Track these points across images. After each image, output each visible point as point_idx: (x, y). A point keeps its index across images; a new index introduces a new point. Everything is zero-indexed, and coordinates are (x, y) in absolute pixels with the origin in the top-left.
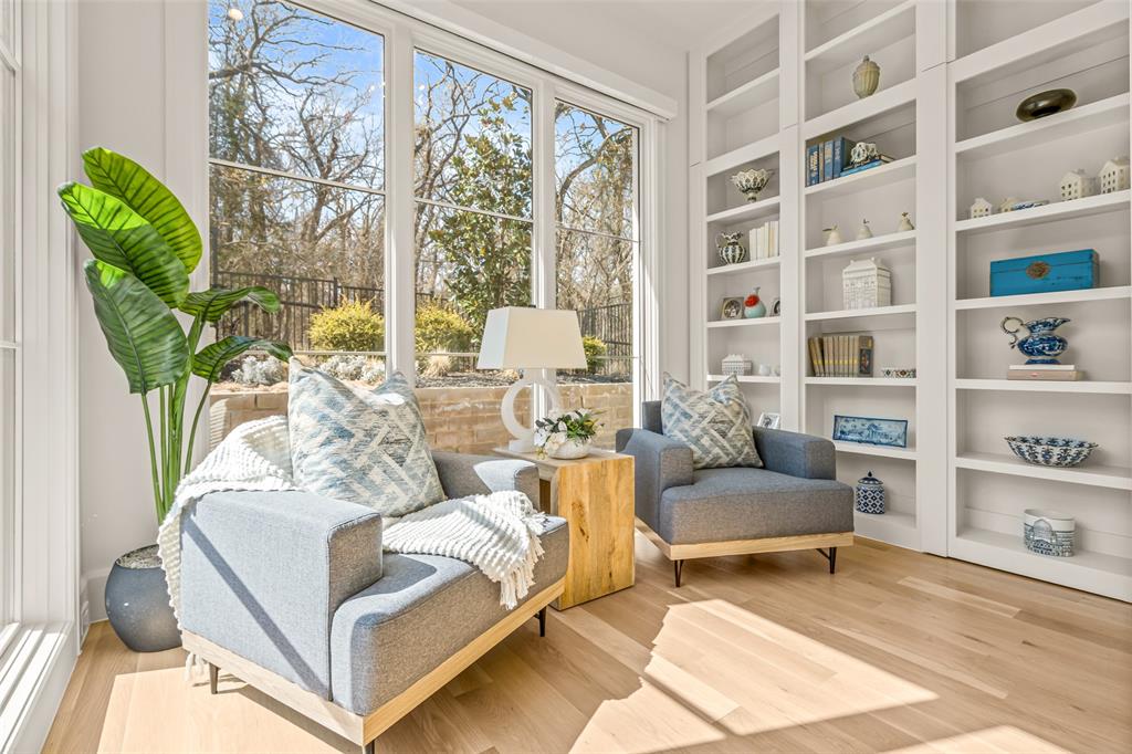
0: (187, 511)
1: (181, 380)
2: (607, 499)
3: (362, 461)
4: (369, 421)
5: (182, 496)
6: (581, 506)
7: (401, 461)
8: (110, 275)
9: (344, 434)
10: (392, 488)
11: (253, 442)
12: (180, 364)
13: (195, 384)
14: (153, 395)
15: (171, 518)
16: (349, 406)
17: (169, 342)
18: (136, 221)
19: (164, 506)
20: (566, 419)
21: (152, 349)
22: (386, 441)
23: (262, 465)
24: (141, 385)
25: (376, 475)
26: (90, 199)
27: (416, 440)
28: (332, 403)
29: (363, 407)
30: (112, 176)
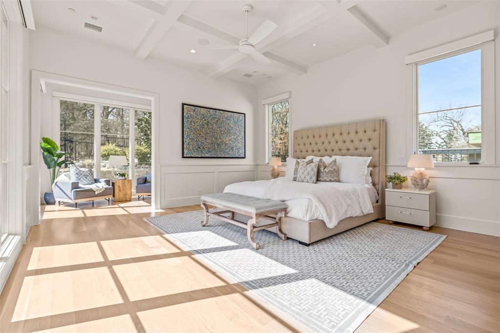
0: (56, 183)
1: (55, 167)
2: (126, 186)
3: (80, 178)
4: (81, 173)
5: (55, 181)
6: (120, 187)
7: (86, 178)
8: (46, 154)
9: (77, 174)
10: (84, 181)
11: (65, 175)
12: (55, 165)
13: (57, 168)
14: (51, 169)
15: (54, 184)
16: (78, 171)
17: (53, 162)
18: (49, 146)
19: (53, 182)
20: (119, 173)
21: (51, 163)
22: (84, 175)
23: (66, 177)
24: (49, 168)
25: (82, 179)
26: (43, 144)
27: (90, 176)
28: (76, 170)
29: (80, 171)
30: (46, 140)
